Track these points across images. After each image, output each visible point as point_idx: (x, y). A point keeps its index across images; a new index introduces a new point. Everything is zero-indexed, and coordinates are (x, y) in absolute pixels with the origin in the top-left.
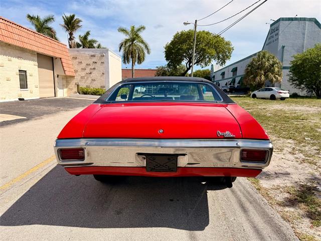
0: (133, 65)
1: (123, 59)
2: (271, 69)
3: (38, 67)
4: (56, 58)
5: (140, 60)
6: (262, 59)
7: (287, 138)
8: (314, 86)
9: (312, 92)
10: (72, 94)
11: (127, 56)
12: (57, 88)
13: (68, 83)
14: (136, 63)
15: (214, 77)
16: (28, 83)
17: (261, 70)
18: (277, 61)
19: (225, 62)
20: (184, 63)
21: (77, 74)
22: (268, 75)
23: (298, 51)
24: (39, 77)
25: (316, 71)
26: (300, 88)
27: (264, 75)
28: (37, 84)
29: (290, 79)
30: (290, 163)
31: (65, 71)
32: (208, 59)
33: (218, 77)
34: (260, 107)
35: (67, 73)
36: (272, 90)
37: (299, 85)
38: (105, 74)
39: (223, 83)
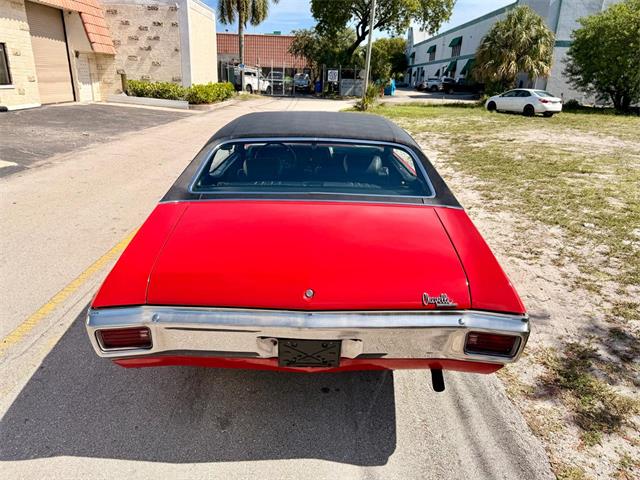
0: (240, 27)
1: (220, 13)
2: (530, 48)
3: (32, 34)
4: (70, 13)
5: (257, 16)
6: (515, 24)
7: (551, 223)
8: (613, 87)
9: (607, 100)
10: (112, 95)
11: (229, 7)
12: (76, 80)
13: (100, 70)
14: (248, 23)
15: (413, 55)
16: (12, 71)
17: (511, 51)
18: (546, 31)
19: (437, 26)
20: (352, 24)
21: (120, 50)
22: (523, 62)
23: (590, 7)
24: (35, 58)
25: (621, 55)
26: (583, 90)
27: (516, 61)
28: (32, 72)
29: (567, 70)
30: (550, 287)
31: (91, 43)
32: (402, 19)
33: (422, 57)
34: (501, 136)
35: (98, 49)
36: (529, 94)
37: (584, 84)
38: (181, 50)
39: (430, 71)
